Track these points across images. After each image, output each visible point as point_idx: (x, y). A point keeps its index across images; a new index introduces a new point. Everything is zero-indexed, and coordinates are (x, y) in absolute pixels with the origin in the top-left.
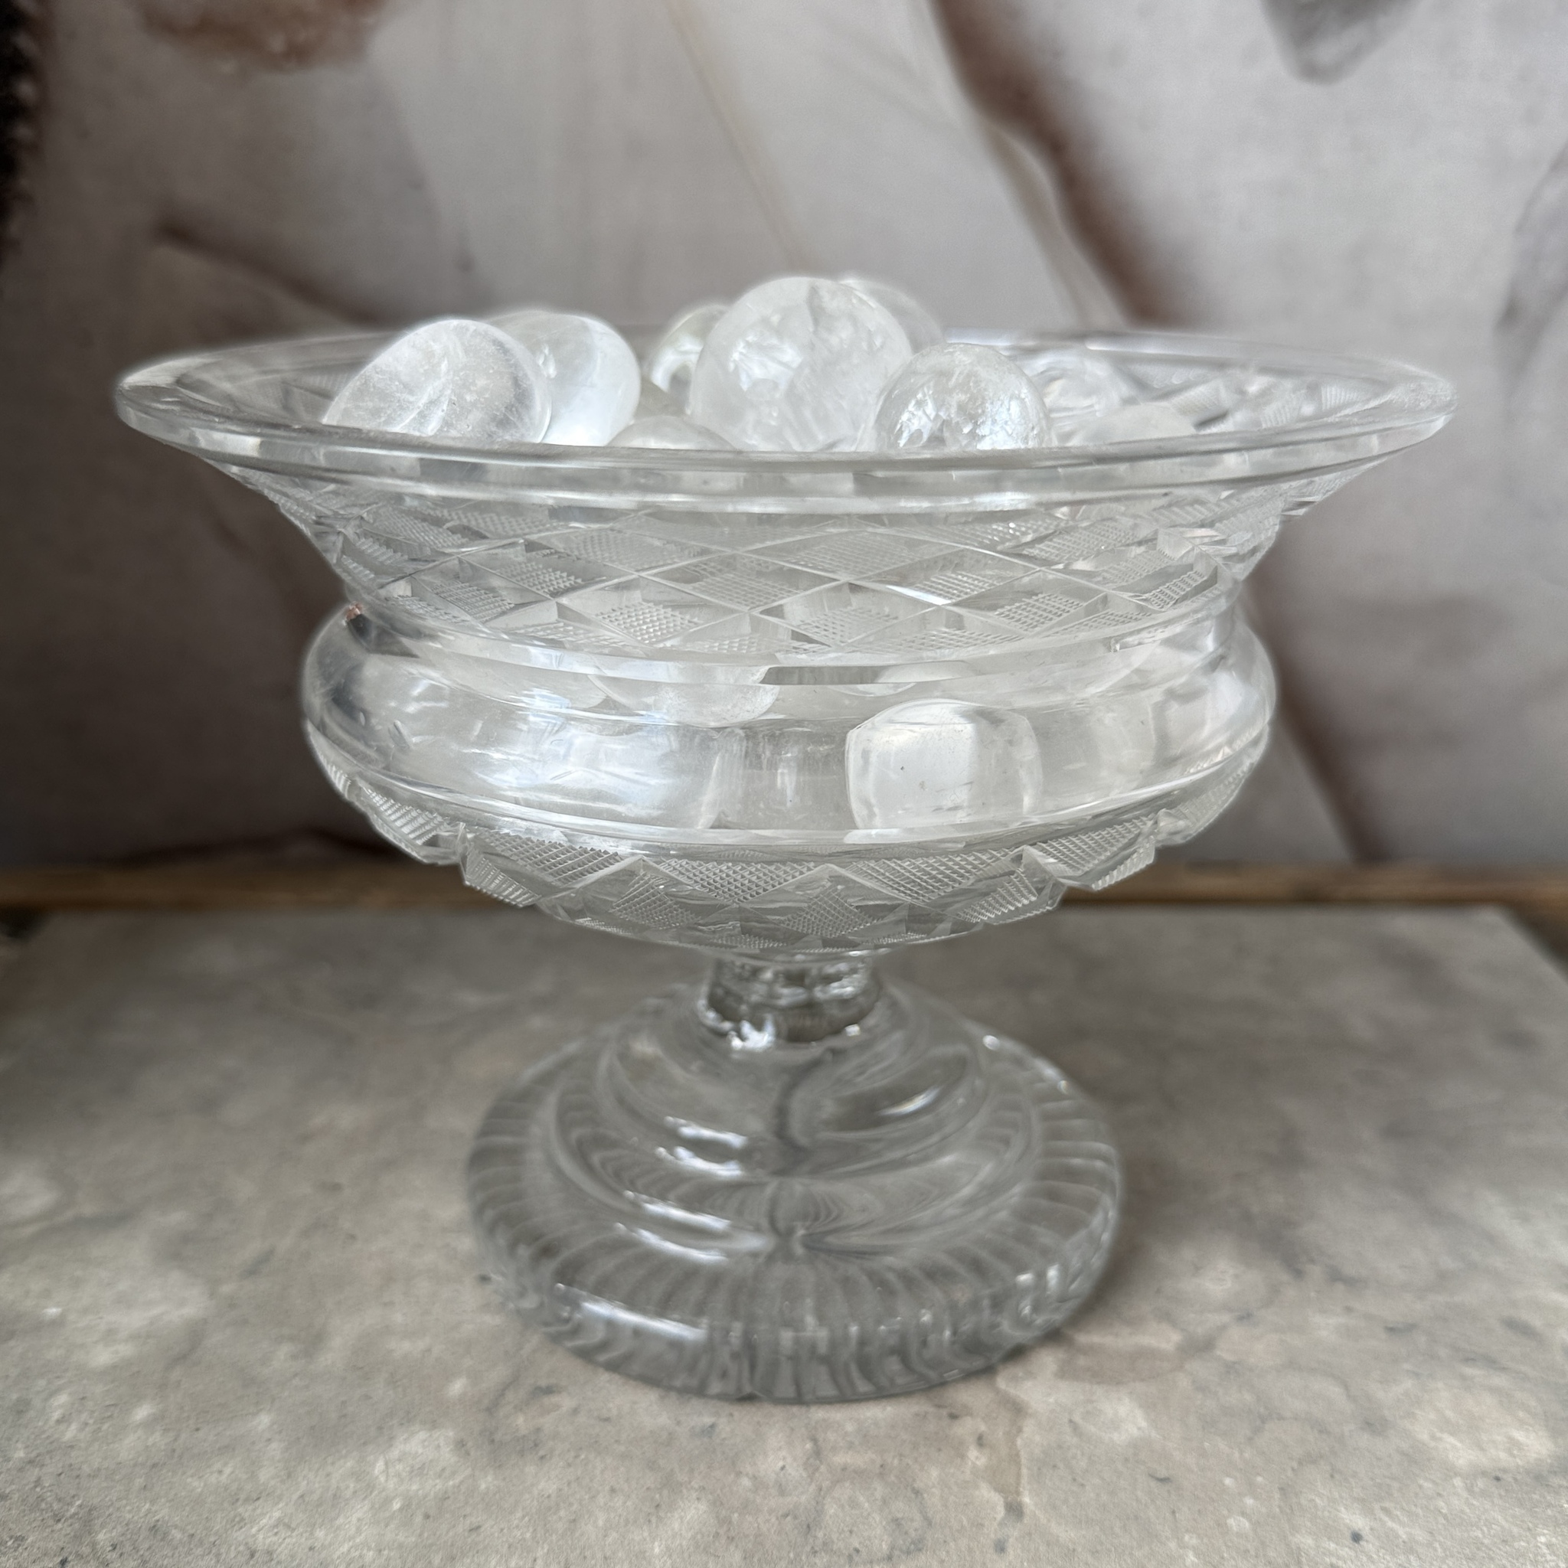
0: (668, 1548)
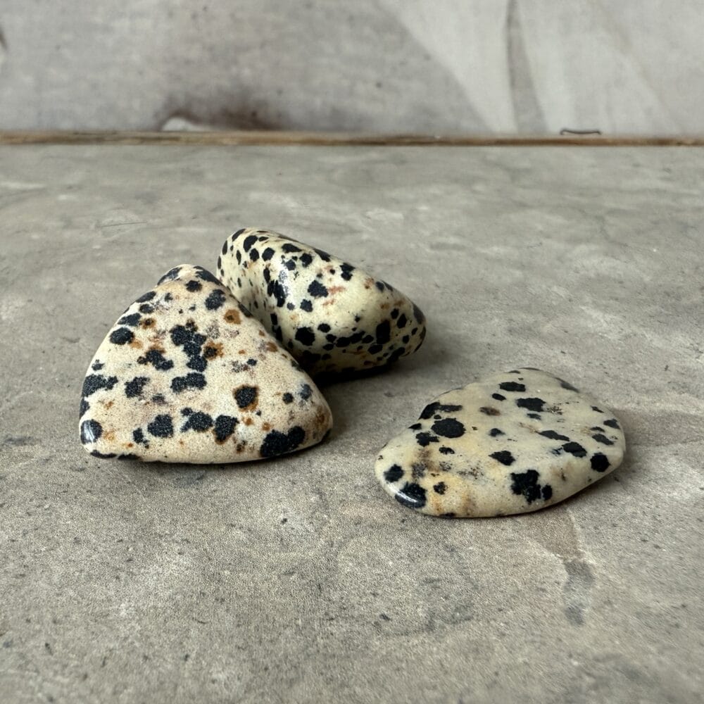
0: (138, 609)
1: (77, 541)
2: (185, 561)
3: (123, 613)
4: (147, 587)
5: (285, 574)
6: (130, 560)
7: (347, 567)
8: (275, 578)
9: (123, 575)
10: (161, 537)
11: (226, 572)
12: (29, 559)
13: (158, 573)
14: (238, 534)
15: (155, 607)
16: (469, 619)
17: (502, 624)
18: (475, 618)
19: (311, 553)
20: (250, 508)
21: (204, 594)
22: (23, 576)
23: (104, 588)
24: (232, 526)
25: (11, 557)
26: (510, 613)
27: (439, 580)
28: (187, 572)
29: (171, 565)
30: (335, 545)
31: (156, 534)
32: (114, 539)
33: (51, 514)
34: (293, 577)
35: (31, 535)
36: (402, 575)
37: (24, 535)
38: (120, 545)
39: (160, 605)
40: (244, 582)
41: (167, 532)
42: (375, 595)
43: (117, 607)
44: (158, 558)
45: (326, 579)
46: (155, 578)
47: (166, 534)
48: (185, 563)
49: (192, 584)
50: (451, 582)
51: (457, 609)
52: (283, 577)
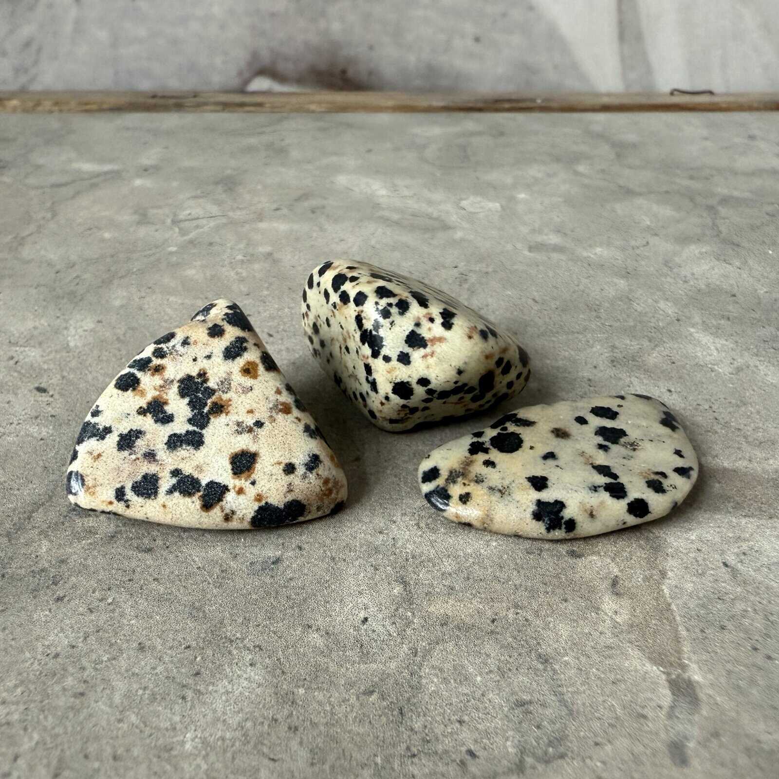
0: (204, 741)
1: (141, 648)
2: (256, 675)
3: (188, 746)
4: (215, 711)
5: (364, 693)
6: (197, 674)
7: (432, 683)
8: (353, 700)
9: (190, 694)
10: (232, 641)
11: (300, 690)
12: (89, 672)
13: (227, 693)
14: (316, 638)
15: (223, 739)
16: (562, 756)
17: (599, 764)
18: (570, 754)
19: (393, 665)
20: (328, 602)
21: (276, 720)
22: (82, 694)
23: (169, 711)
24: (310, 627)
25: (70, 669)
26: (608, 748)
27: (530, 702)
28: (259, 691)
29: (242, 680)
30: (420, 654)
31: (226, 637)
32: (181, 645)
33: (113, 611)
34: (374, 698)
35: (92, 639)
36: (491, 695)
37: (85, 638)
38: (188, 652)
39: (228, 735)
40: (320, 703)
41: (238, 635)
42: (461, 722)
43: (182, 738)
44: (228, 670)
45: (409, 700)
46: (224, 698)
47: (237, 638)
48: (257, 677)
49: (264, 706)
50: (544, 705)
51: (550, 744)
52: (362, 697)
